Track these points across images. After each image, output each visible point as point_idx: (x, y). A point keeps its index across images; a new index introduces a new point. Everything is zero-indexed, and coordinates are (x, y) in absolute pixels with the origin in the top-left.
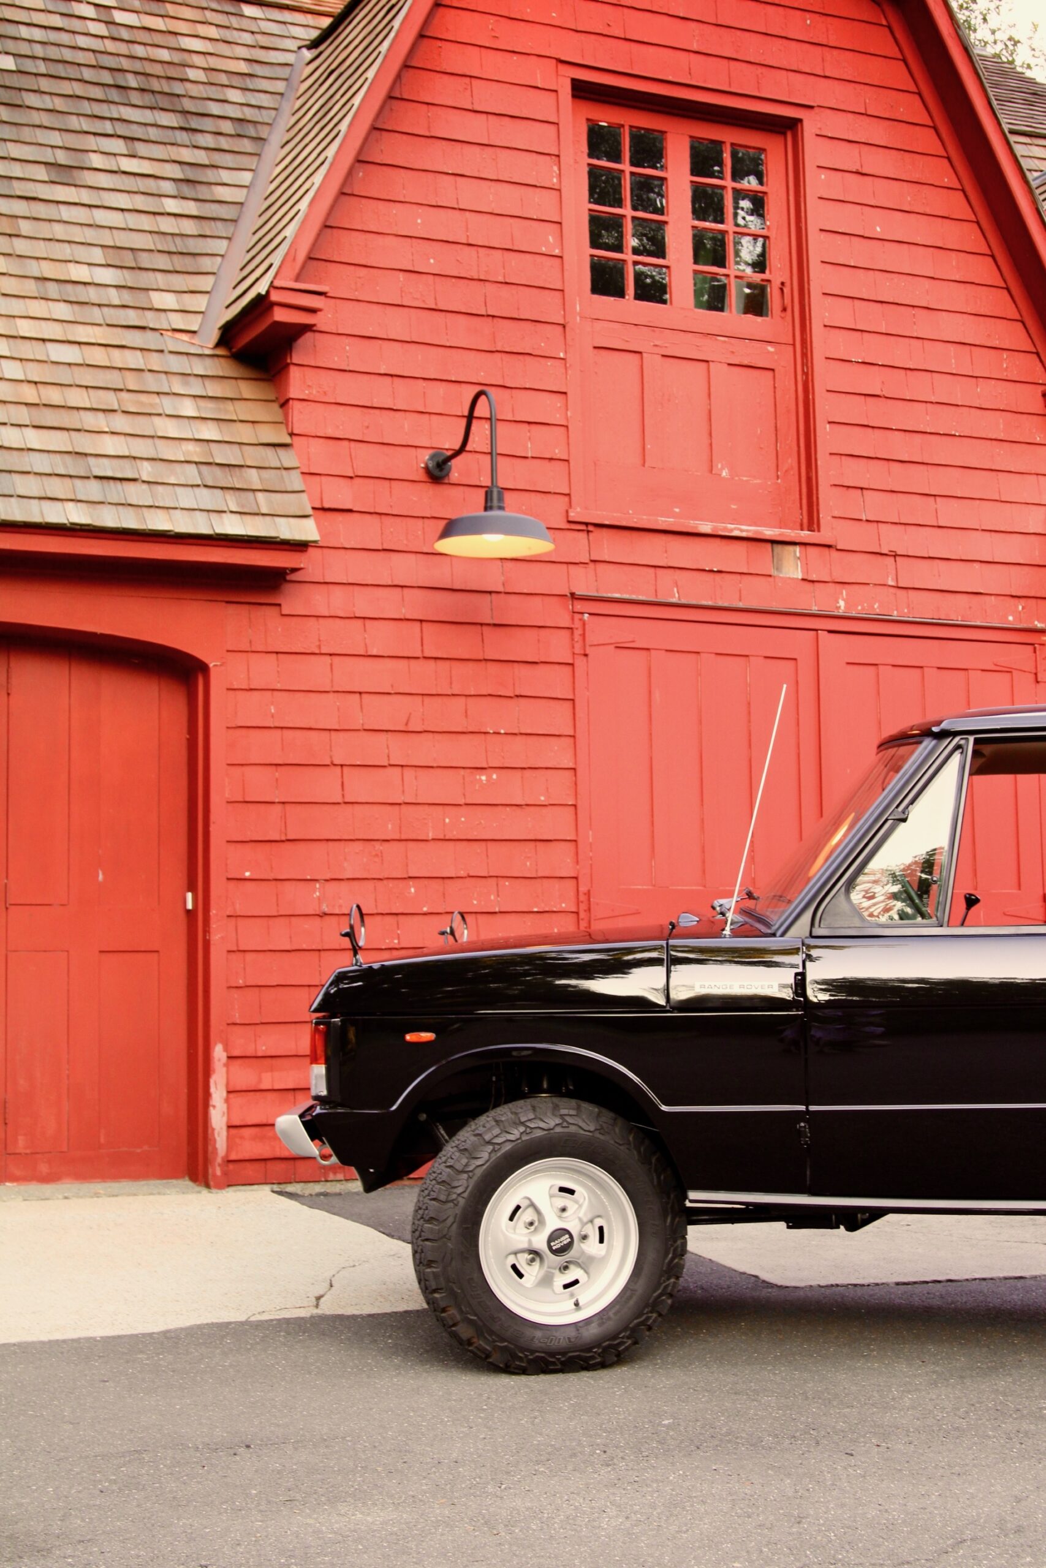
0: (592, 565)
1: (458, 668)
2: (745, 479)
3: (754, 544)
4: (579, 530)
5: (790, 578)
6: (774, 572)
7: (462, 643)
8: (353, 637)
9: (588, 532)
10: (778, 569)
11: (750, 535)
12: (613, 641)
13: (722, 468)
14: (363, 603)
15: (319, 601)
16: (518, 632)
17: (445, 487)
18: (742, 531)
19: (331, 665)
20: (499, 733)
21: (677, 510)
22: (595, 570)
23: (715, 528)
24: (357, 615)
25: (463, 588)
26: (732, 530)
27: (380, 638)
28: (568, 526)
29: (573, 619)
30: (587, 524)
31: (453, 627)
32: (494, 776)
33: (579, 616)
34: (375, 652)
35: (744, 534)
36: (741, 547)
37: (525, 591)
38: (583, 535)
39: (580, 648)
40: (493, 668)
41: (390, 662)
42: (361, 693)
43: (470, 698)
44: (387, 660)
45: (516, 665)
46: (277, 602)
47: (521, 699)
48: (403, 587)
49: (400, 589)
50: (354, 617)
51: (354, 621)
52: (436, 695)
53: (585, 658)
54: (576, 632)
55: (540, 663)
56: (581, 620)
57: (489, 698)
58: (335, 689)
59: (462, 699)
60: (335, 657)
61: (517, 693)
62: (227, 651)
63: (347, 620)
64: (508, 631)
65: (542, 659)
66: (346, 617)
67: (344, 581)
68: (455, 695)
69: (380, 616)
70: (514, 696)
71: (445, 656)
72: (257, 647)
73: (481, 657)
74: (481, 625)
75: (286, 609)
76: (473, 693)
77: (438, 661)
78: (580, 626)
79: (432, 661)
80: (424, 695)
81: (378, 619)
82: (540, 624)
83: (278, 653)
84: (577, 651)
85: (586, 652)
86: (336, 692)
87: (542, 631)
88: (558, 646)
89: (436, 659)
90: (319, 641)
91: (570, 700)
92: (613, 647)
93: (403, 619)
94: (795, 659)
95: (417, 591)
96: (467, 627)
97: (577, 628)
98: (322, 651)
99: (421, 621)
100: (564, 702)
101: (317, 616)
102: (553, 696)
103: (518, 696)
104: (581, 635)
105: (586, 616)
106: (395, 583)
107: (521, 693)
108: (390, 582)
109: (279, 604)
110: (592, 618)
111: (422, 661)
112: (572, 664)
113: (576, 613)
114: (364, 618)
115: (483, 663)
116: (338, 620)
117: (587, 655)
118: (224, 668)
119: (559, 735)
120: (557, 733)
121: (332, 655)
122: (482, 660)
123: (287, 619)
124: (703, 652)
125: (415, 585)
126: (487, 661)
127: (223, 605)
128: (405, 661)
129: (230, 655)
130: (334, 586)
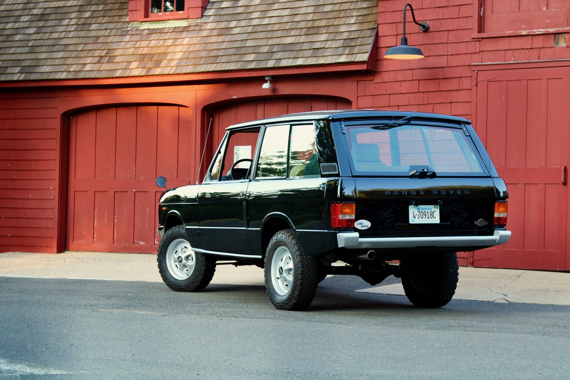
0: (481, 53)
1: (431, 95)
2: (553, 9)
3: (547, 36)
4: (476, 41)
5: (562, 47)
6: (555, 45)
7: (432, 85)
8: (397, 88)
9: (480, 41)
10: (557, 44)
11: (543, 33)
12: (486, 79)
13: (544, 7)
14: (400, 77)
15: (386, 77)
16: (452, 80)
17: (429, 33)
18: (540, 31)
19: (389, 98)
21: (523, 26)
22: (482, 54)
23: (528, 32)
25: (433, 67)
26: (535, 32)
27: (405, 87)
28: (471, 40)
29: (472, 73)
30: (479, 38)
31: (429, 81)
33: (474, 72)
34: (403, 92)
35: (541, 33)
36: (541, 38)
37: (455, 65)
38: (478, 43)
39: (474, 83)
40: (443, 94)
41: (408, 95)
42: (398, 106)
43: (435, 105)
44: (408, 94)
45: (451, 92)
46: (373, 79)
47: (452, 103)
48: (413, 69)
49: (412, 70)
50: (397, 81)
51: (397, 82)
52: (423, 104)
53: (476, 87)
54: (473, 78)
55: (460, 90)
56: (475, 73)
57: (441, 104)
58: (390, 105)
59: (432, 106)
60: (390, 95)
61: (451, 101)
62: (358, 97)
63: (395, 83)
64: (449, 80)
65: (460, 89)
66: (394, 82)
67: (394, 70)
68: (430, 104)
69: (405, 80)
70: (450, 103)
71: (426, 91)
72: (367, 94)
73: (438, 90)
74: (440, 79)
75: (375, 81)
76: (435, 103)
77: (425, 93)
78: (474, 75)
79: (422, 93)
80: (419, 105)
81: (405, 81)
82: (460, 76)
83: (373, 95)
84: (473, 84)
85: (476, 84)
86: (391, 106)
87: (461, 79)
88: (466, 84)
89: (424, 92)
90: (386, 90)
91: (471, 102)
92: (487, 82)
93: (413, 80)
94: (562, 78)
95: (418, 70)
96: (434, 80)
97: (473, 76)
98: (387, 93)
99: (419, 80)
100: (469, 103)
101: (385, 82)
102: (464, 101)
103: (451, 102)
104: (475, 79)
105: (476, 71)
106: (410, 68)
107: (452, 101)
108: (408, 68)
109: (373, 80)
110: (479, 72)
111: (419, 94)
112: (471, 89)
113: (473, 71)
114: (400, 81)
115: (440, 92)
116: (392, 83)
117: (477, 86)
118: (356, 102)
119: (466, 115)
120: (465, 114)
121: (390, 94)
122: (439, 91)
123: (376, 84)
124: (522, 80)
125: (417, 68)
126: (441, 91)
127: (357, 82)
128: (413, 94)
129: (359, 97)
130: (391, 72)
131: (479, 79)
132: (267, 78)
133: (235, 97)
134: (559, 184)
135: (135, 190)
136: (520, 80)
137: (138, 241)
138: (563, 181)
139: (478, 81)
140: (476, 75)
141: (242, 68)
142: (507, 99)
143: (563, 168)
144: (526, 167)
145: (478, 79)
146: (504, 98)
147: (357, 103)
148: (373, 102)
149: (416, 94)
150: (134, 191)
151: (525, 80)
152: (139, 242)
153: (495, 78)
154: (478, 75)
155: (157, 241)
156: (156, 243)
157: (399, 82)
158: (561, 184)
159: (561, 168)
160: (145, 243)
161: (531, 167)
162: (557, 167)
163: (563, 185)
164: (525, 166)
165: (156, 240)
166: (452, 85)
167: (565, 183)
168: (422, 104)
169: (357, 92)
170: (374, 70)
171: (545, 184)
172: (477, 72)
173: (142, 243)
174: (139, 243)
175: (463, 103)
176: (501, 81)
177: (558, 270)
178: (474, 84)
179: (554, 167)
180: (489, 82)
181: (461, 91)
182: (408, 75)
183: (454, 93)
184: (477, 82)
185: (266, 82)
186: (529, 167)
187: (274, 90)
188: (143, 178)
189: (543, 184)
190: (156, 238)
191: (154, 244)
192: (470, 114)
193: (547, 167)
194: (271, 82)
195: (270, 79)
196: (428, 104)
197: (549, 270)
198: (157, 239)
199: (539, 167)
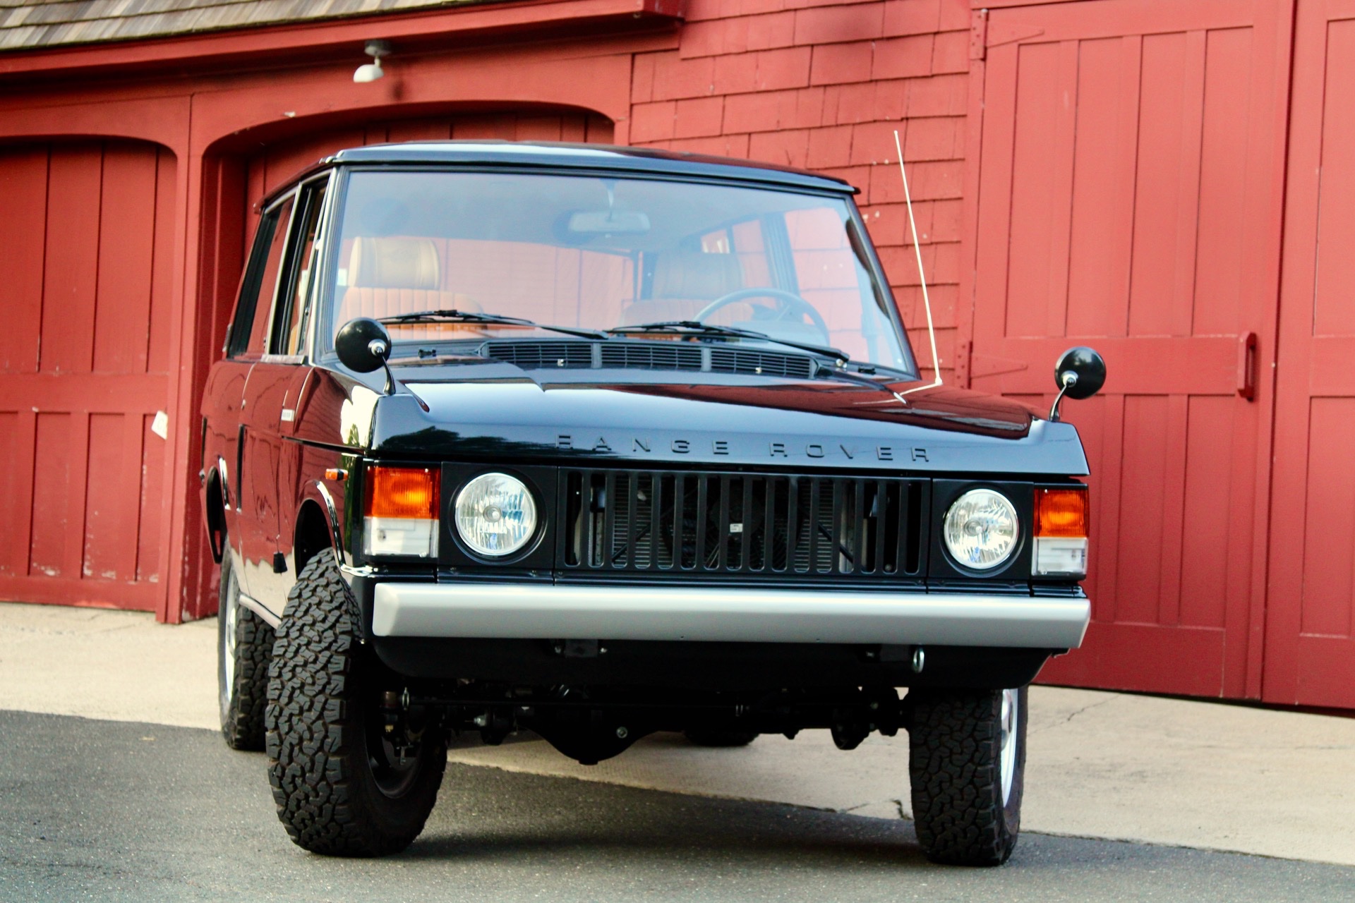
1: (846, 95)
7: (849, 66)
8: (745, 74)
12: (1014, 38)
14: (755, 35)
15: (715, 39)
16: (911, 42)
19: (724, 108)
20: (883, 164)
24: (749, 49)
27: (771, 71)
29: (971, 17)
31: (843, 47)
32: (877, 215)
33: (976, 13)
34: (763, 88)
39: (977, 52)
40: (883, 89)
41: (779, 96)
42: (750, 134)
43: (857, 128)
44: (777, 94)
45: (907, 82)
46: (675, 46)
47: (911, 122)
48: (796, 10)
49: (792, 13)
50: (747, 52)
51: (748, 56)
52: (821, 127)
53: (982, 63)
54: (973, 33)
55: (933, 76)
56: (980, 17)
57: (878, 124)
58: (725, 132)
59: (849, 129)
60: (727, 98)
61: (904, 116)
62: (632, 106)
63: (741, 56)
64: (900, 42)
65: (934, 72)
66: (739, 54)
67: (738, 14)
68: (842, 125)
69: (772, 46)
70: (902, 119)
71: (831, 82)
72: (658, 97)
73: (868, 78)
74: (873, 40)
75: (684, 53)
76: (858, 120)
77: (828, 89)
78: (979, 24)
79: (822, 90)
80: (810, 129)
81: (770, 50)
82: (935, 30)
83: (677, 100)
84: (973, 56)
85: (981, 56)
86: (727, 135)
87: (938, 37)
88: (955, 53)
89: (825, 86)
90: (713, 83)
91: (964, 116)
92: (1016, 45)
93: (794, 47)
94: (1251, 27)
95: (809, 12)
96: (857, 45)
97: (974, 29)
98: (716, 93)
99: (812, 46)
100: (958, 119)
101: (714, 56)
102: (945, 113)
103: (907, 119)
104: (978, 36)
105: (984, 11)
106: (787, 7)
107: (909, 115)
108: (781, 8)
109: (678, 49)
110: (992, 13)
111: (811, 91)
112: (967, 73)
113: (974, 10)
114: (757, 51)
115: (873, 84)
116: (733, 58)
117: (984, 59)
118: (628, 122)
119: (949, 160)
120: (946, 158)
121: (725, 96)
122: (871, 81)
123: (685, 63)
124: (1126, 36)
125: (806, 6)
126: (877, 81)
127: (629, 57)
128: (794, 93)
129: (635, 108)
130: (729, 21)
131: (992, 40)
132: (370, 50)
133: (292, 115)
134: (1233, 395)
135: (36, 405)
136: (1120, 37)
137: (40, 565)
138: (1241, 385)
139: (988, 45)
140: (983, 25)
141: (293, 17)
142: (1077, 105)
143: (1243, 339)
144: (1130, 337)
145: (990, 38)
146: (1067, 99)
147: (630, 125)
148: (675, 121)
149: (801, 92)
150: (35, 410)
151: (1137, 35)
152: (43, 568)
153: (1042, 34)
154: (991, 22)
155: (89, 568)
156: (87, 572)
157: (753, 54)
158: (1238, 395)
159: (1237, 339)
160: (59, 572)
161: (1145, 337)
162: (1228, 335)
163: (1244, 401)
164: (1128, 334)
165: (87, 563)
166: (908, 60)
167: (1250, 393)
168: (818, 125)
169: (631, 89)
170: (679, 14)
171: (1189, 396)
172: (987, 15)
173: (51, 573)
174: (42, 573)
175: (943, 120)
176: (1058, 42)
177: (1221, 696)
178: (977, 54)
179: (1220, 336)
180: (1022, 48)
181: (935, 78)
182: (779, 31)
183: (915, 88)
184: (986, 49)
185: (370, 60)
186: (1138, 337)
187: (399, 90)
188: (60, 369)
189: (1183, 395)
190: (87, 557)
191: (82, 575)
192: (962, 157)
193: (1196, 336)
194: (385, 63)
195: (381, 52)
196: (837, 126)
197: (1193, 694)
198: (90, 561)
199: (1169, 336)
